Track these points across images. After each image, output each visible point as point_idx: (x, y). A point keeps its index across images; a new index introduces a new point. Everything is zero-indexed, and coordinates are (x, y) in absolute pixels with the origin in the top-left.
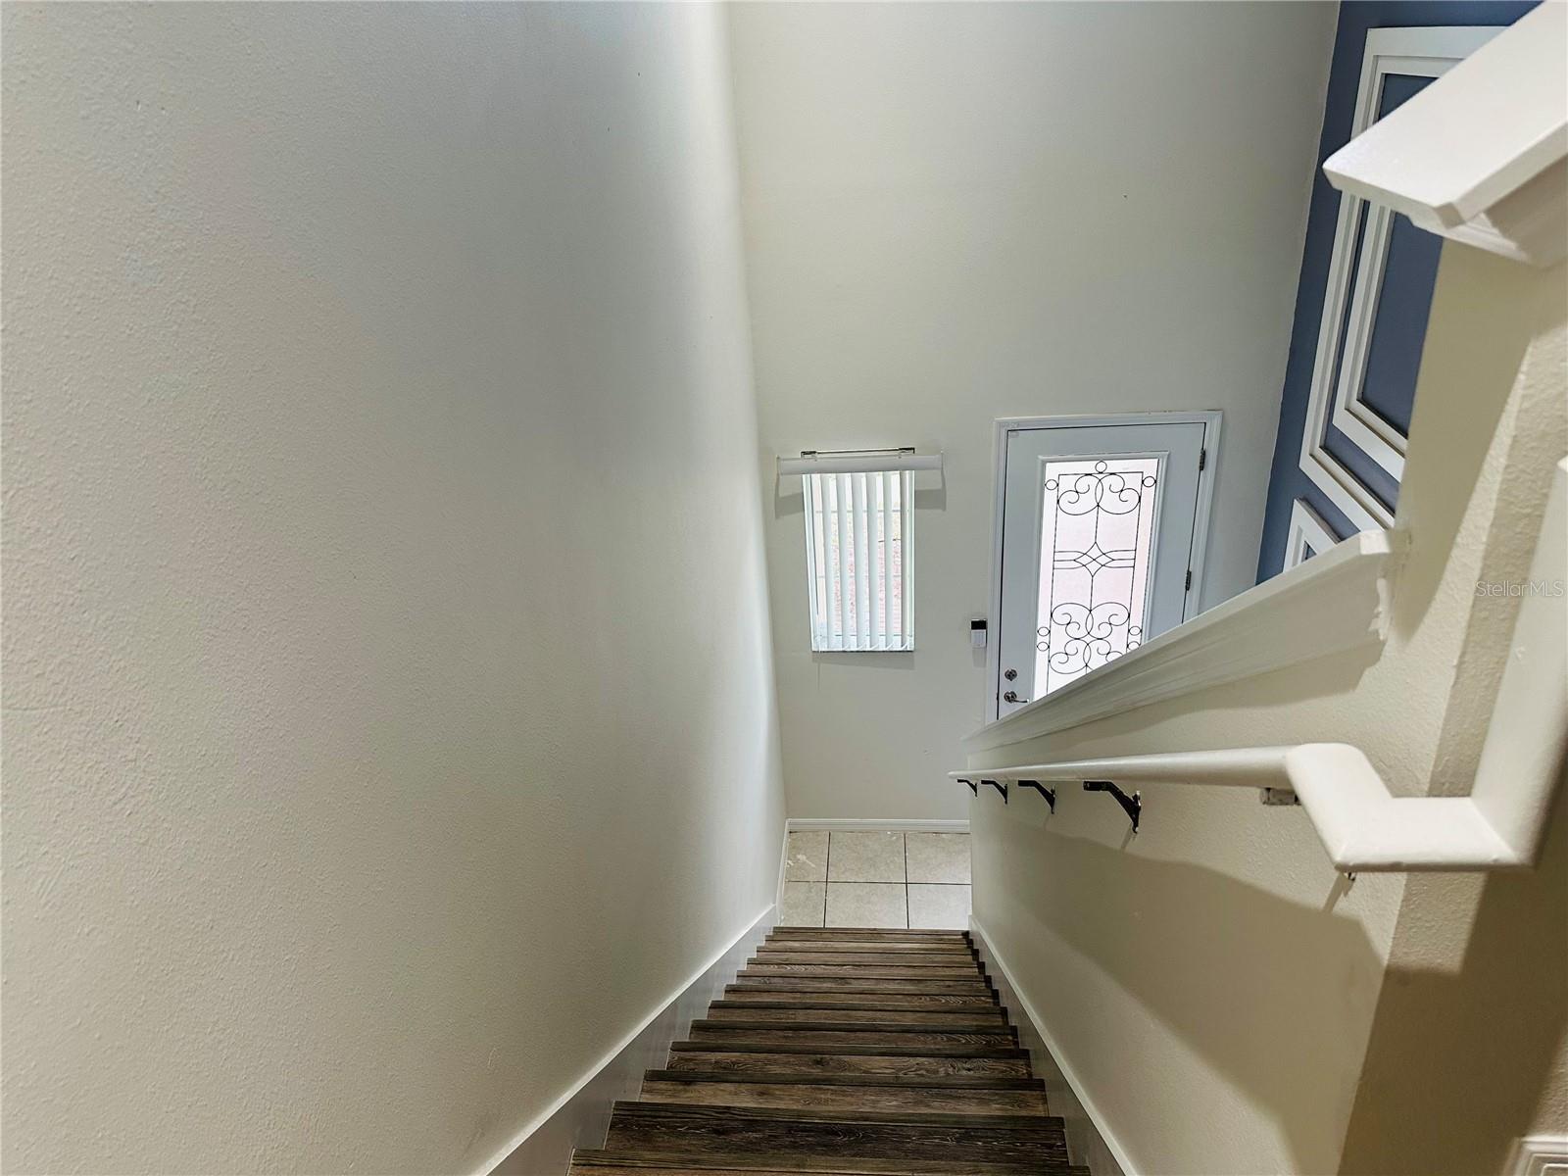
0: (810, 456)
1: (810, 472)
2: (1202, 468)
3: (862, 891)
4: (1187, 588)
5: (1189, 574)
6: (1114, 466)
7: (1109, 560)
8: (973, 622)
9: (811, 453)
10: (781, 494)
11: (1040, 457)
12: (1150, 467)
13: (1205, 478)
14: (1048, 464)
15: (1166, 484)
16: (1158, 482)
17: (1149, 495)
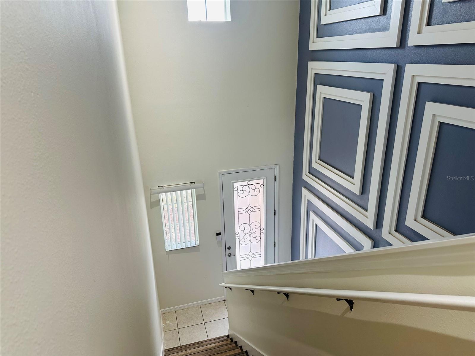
0: (161, 188)
1: (162, 192)
2: (275, 181)
3: (190, 329)
4: (275, 215)
5: (275, 210)
6: (252, 182)
7: (253, 210)
8: (217, 234)
9: (161, 186)
10: (152, 200)
11: (232, 181)
12: (261, 181)
13: (276, 183)
14: (234, 183)
15: (266, 186)
16: (264, 185)
17: (262, 189)
